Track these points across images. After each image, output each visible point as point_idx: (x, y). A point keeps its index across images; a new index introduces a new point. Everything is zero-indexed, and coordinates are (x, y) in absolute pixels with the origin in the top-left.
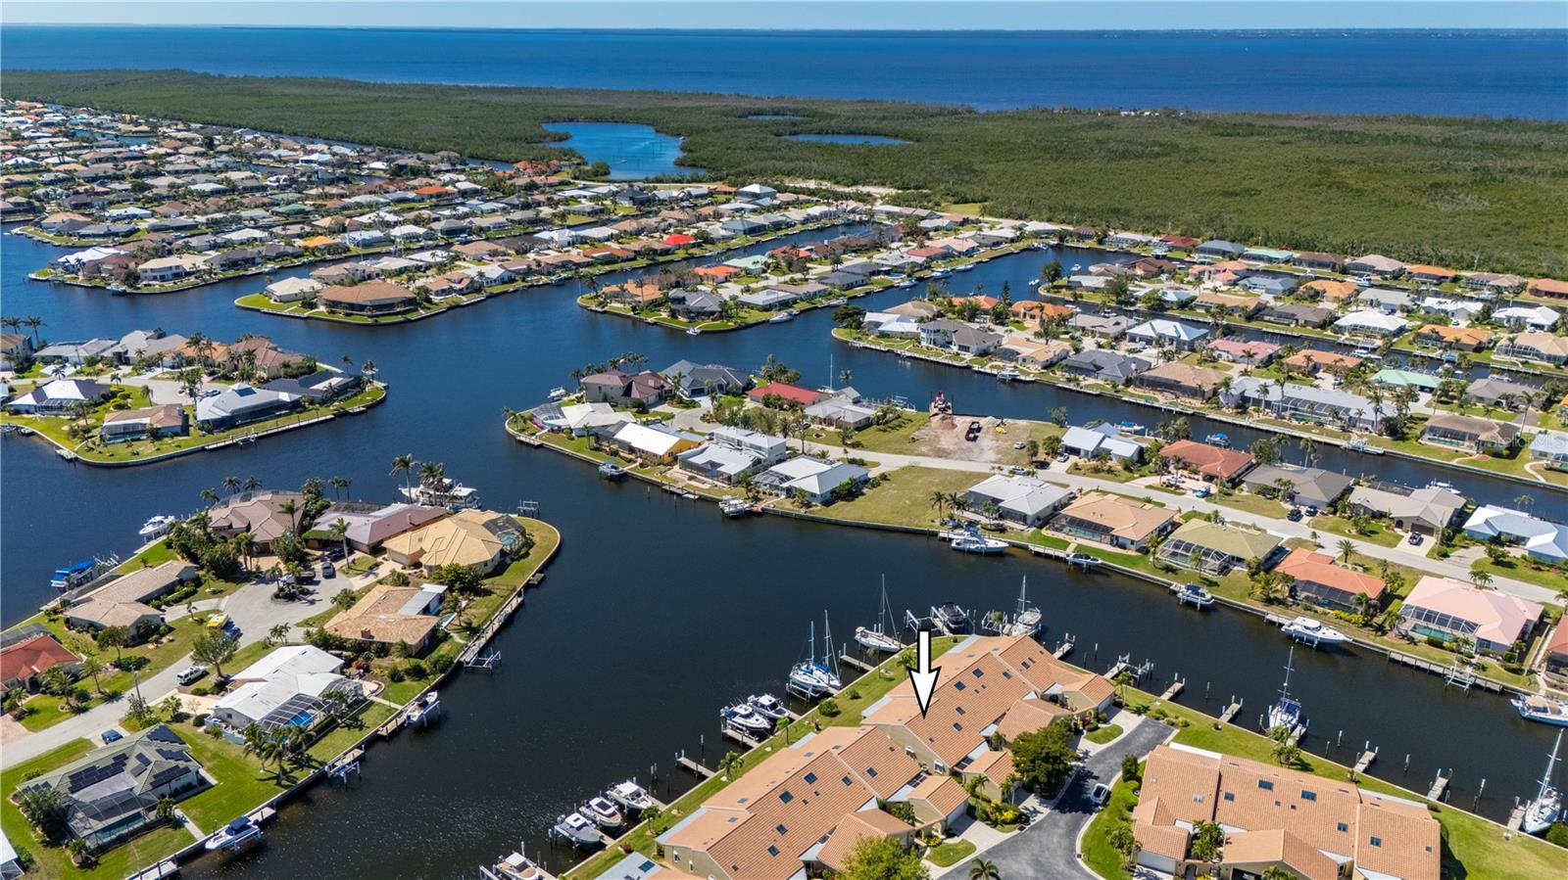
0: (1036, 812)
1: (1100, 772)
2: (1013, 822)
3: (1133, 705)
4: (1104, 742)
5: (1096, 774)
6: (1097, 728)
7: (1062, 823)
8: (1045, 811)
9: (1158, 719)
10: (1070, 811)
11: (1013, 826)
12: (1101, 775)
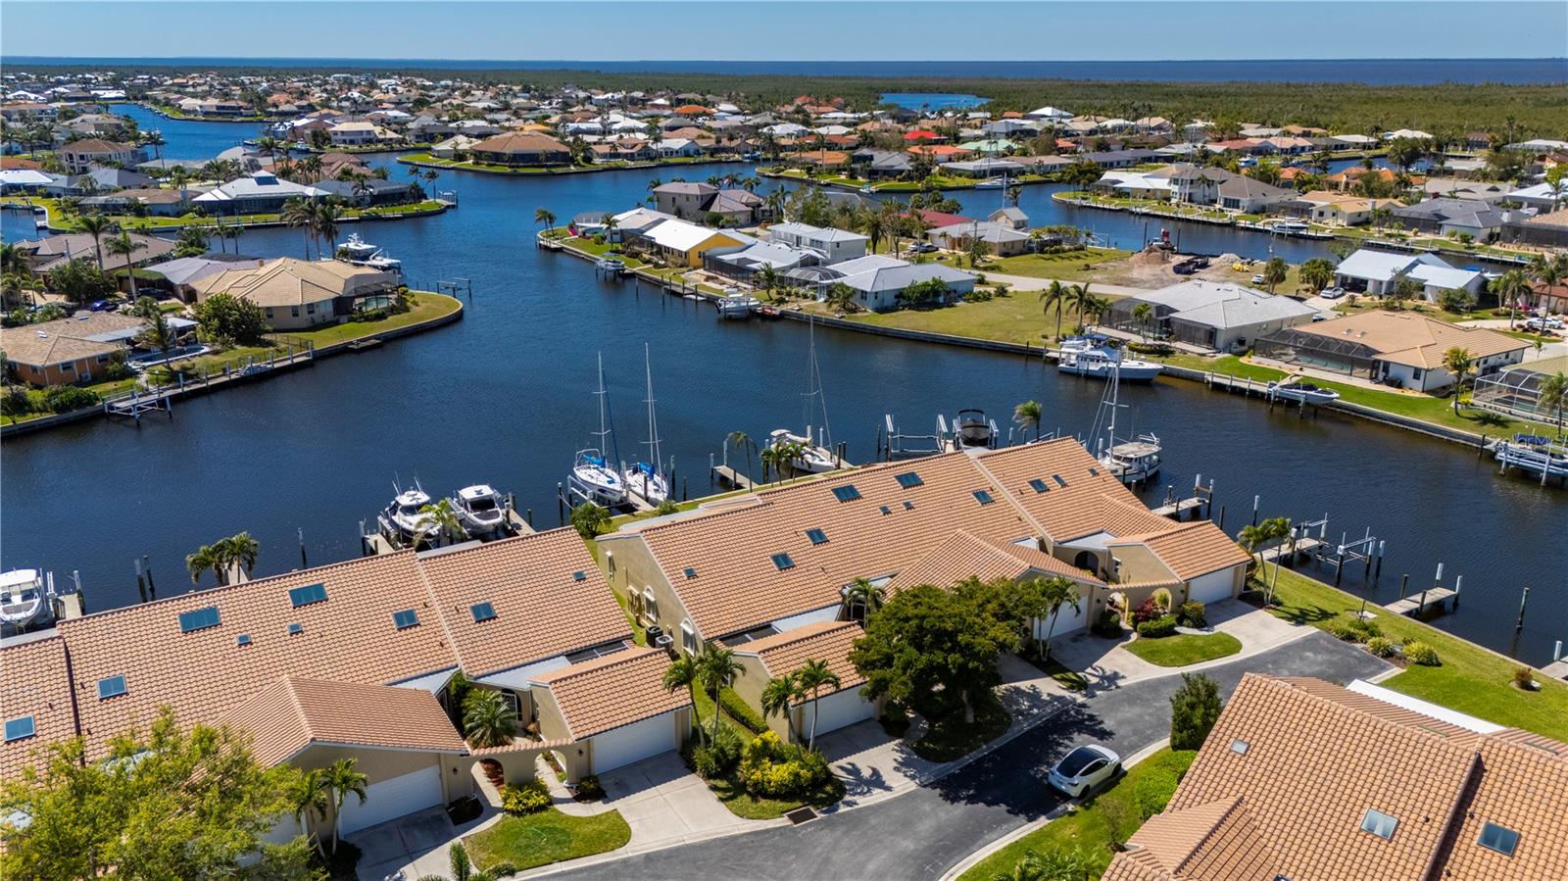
0: (876, 781)
1: (1120, 723)
2: (789, 792)
3: (1293, 604)
4: (1172, 664)
5: (1108, 724)
6: (1169, 632)
7: (925, 827)
8: (902, 784)
9: (1350, 638)
10: (971, 800)
11: (780, 805)
12: (1121, 732)
